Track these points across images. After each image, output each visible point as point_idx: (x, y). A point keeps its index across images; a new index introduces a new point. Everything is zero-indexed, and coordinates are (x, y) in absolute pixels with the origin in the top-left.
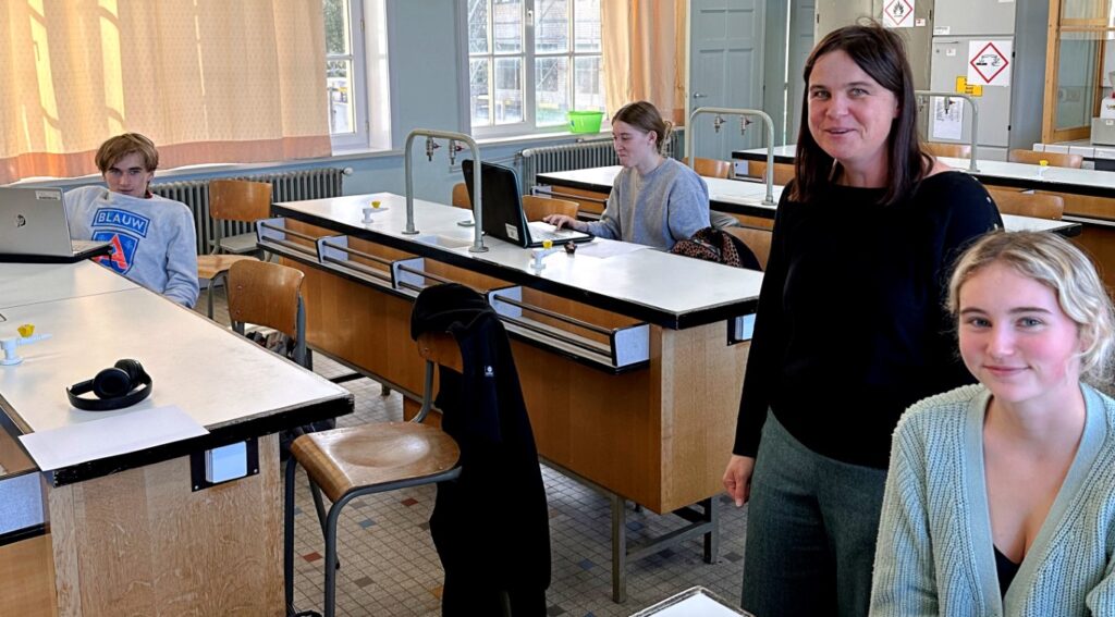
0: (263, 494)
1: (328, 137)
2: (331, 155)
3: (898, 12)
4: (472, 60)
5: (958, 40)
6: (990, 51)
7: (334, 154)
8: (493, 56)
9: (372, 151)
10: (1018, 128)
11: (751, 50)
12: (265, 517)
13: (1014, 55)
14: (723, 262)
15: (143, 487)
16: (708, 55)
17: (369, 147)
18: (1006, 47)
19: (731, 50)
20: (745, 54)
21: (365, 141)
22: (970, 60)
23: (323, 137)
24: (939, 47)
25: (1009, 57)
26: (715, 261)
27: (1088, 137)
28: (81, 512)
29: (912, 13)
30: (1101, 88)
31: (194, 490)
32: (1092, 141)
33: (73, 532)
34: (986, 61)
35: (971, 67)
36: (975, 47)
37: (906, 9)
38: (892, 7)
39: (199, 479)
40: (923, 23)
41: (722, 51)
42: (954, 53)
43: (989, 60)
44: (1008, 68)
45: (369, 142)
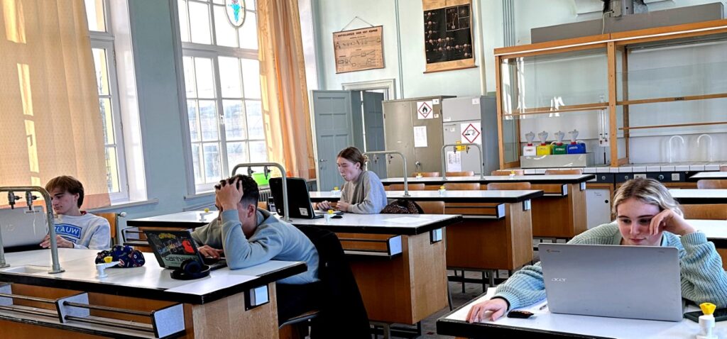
0: (271, 312)
1: (108, 194)
2: (110, 205)
3: (425, 111)
4: (193, 145)
5: (455, 123)
6: (471, 128)
7: (112, 204)
8: (202, 142)
9: (131, 202)
10: (486, 164)
11: (346, 135)
12: (272, 324)
13: (482, 129)
14: (411, 213)
15: (227, 308)
16: (325, 138)
17: (129, 200)
18: (478, 125)
19: (337, 135)
20: (344, 137)
21: (127, 197)
22: (462, 132)
23: (104, 194)
24: (447, 128)
25: (480, 131)
26: (407, 213)
27: (520, 166)
28: (205, 321)
29: (432, 112)
30: (520, 143)
31: (246, 310)
32: (522, 167)
33: (202, 331)
34: (469, 133)
35: (463, 137)
36: (464, 126)
37: (429, 110)
38: (422, 109)
39: (248, 305)
40: (437, 116)
41: (332, 136)
42: (454, 130)
43: (471, 133)
44: (480, 136)
45: (129, 196)
